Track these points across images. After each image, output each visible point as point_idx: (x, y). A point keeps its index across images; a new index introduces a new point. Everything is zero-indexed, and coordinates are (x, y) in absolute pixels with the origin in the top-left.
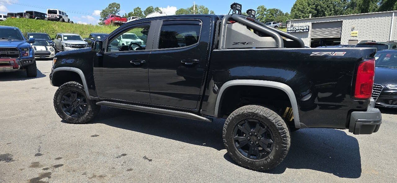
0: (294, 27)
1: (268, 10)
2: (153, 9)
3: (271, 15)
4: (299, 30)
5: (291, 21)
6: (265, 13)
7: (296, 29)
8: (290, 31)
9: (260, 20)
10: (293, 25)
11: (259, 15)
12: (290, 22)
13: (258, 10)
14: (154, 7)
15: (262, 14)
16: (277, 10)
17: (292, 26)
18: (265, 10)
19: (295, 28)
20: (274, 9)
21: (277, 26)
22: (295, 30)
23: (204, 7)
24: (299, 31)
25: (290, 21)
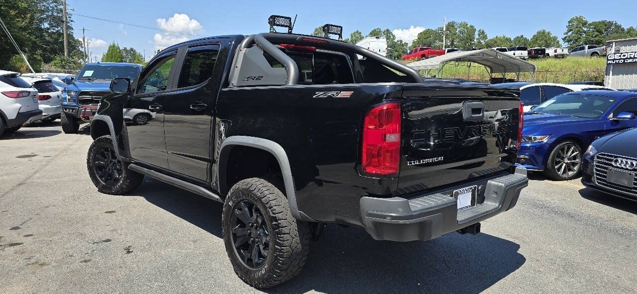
0: (622, 53)
1: (590, 25)
2: (380, 32)
3: (596, 33)
4: (631, 58)
5: (616, 42)
6: (585, 29)
7: (626, 57)
8: (613, 60)
9: (574, 43)
10: (619, 50)
11: (573, 33)
12: (614, 44)
13: (571, 24)
14: (383, 30)
15: (579, 32)
16: (611, 24)
17: (617, 51)
18: (585, 24)
19: (622, 55)
20: (603, 22)
21: (597, 53)
22: (624, 59)
23: (467, 25)
24: (631, 60)
25: (612, 42)
